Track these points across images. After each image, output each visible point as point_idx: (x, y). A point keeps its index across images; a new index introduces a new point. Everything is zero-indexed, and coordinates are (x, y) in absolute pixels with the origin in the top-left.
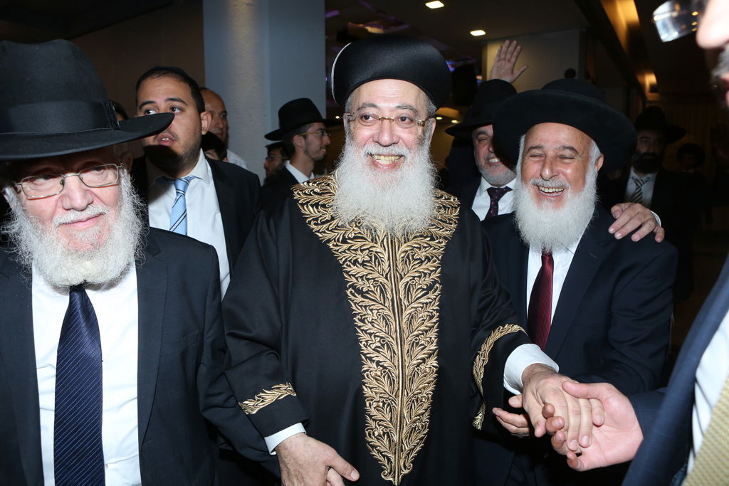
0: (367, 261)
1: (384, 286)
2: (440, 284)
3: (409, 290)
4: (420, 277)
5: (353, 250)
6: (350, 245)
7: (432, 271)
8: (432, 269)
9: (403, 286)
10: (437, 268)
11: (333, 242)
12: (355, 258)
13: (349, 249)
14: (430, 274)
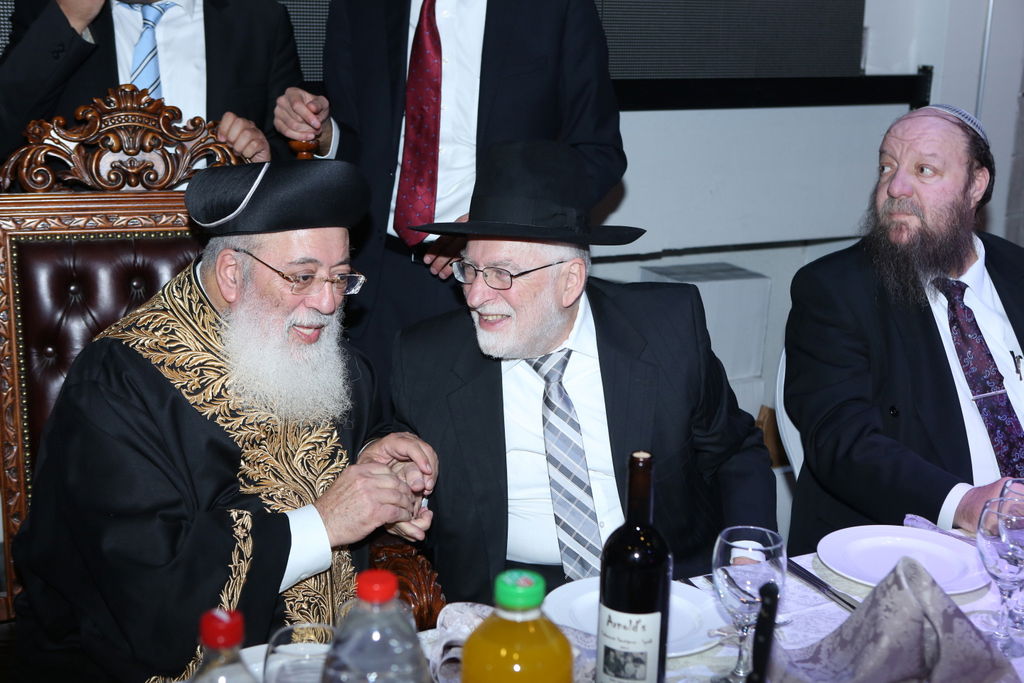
0: (264, 439)
1: (276, 470)
2: (344, 449)
3: (308, 466)
4: (315, 449)
5: (250, 424)
6: (242, 419)
7: (327, 438)
8: (325, 436)
9: (300, 464)
10: (332, 433)
11: (220, 418)
12: (252, 437)
13: (244, 424)
14: (326, 442)
